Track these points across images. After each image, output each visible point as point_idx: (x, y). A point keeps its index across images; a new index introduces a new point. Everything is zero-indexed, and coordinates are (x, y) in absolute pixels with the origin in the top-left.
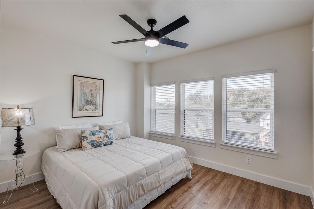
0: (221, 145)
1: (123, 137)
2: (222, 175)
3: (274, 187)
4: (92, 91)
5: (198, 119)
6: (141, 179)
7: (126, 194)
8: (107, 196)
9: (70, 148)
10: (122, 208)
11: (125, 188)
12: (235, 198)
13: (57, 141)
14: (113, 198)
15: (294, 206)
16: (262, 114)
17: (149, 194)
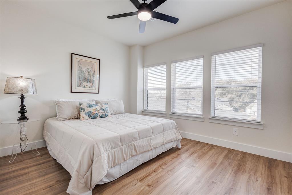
0: (209, 119)
1: (117, 113)
2: (210, 146)
3: (260, 156)
4: (89, 69)
5: (188, 107)
6: (133, 141)
7: (119, 152)
8: (102, 150)
9: (69, 118)
10: (116, 163)
11: (118, 146)
12: (222, 163)
13: (57, 112)
14: (107, 152)
15: (279, 171)
16: (249, 104)
17: (141, 156)
